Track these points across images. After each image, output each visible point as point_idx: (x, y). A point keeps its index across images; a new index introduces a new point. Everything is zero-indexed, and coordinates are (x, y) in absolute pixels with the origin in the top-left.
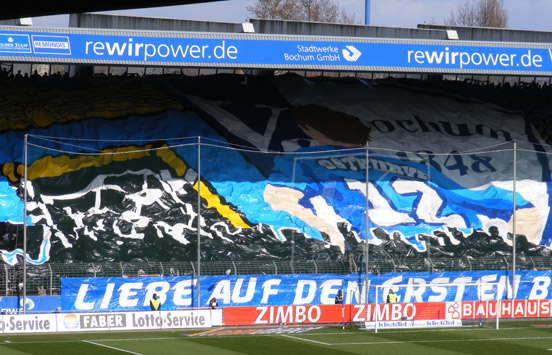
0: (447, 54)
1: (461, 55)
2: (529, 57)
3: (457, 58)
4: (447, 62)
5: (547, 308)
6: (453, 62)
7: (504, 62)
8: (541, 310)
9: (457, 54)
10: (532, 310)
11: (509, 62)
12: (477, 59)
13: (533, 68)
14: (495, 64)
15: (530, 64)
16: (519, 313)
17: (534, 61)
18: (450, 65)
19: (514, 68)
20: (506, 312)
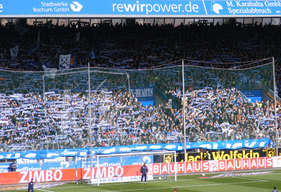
0: (138, 5)
1: (147, 5)
2: (190, 6)
3: (144, 8)
4: (138, 10)
5: (207, 166)
6: (142, 10)
7: (174, 9)
8: (203, 167)
9: (144, 5)
10: (197, 168)
11: (178, 9)
12: (157, 8)
13: (193, 13)
14: (168, 11)
15: (191, 10)
16: (189, 170)
17: (193, 8)
18: (140, 13)
19: (181, 13)
20: (181, 169)
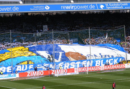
0: (71, 6)
1: (75, 6)
2: (91, 6)
3: (74, 7)
4: (71, 8)
6: (73, 8)
7: (85, 8)
9: (73, 6)
10: (96, 69)
11: (87, 8)
12: (78, 7)
13: (92, 9)
14: (83, 8)
15: (92, 8)
17: (93, 7)
18: (72, 9)
19: (88, 9)
